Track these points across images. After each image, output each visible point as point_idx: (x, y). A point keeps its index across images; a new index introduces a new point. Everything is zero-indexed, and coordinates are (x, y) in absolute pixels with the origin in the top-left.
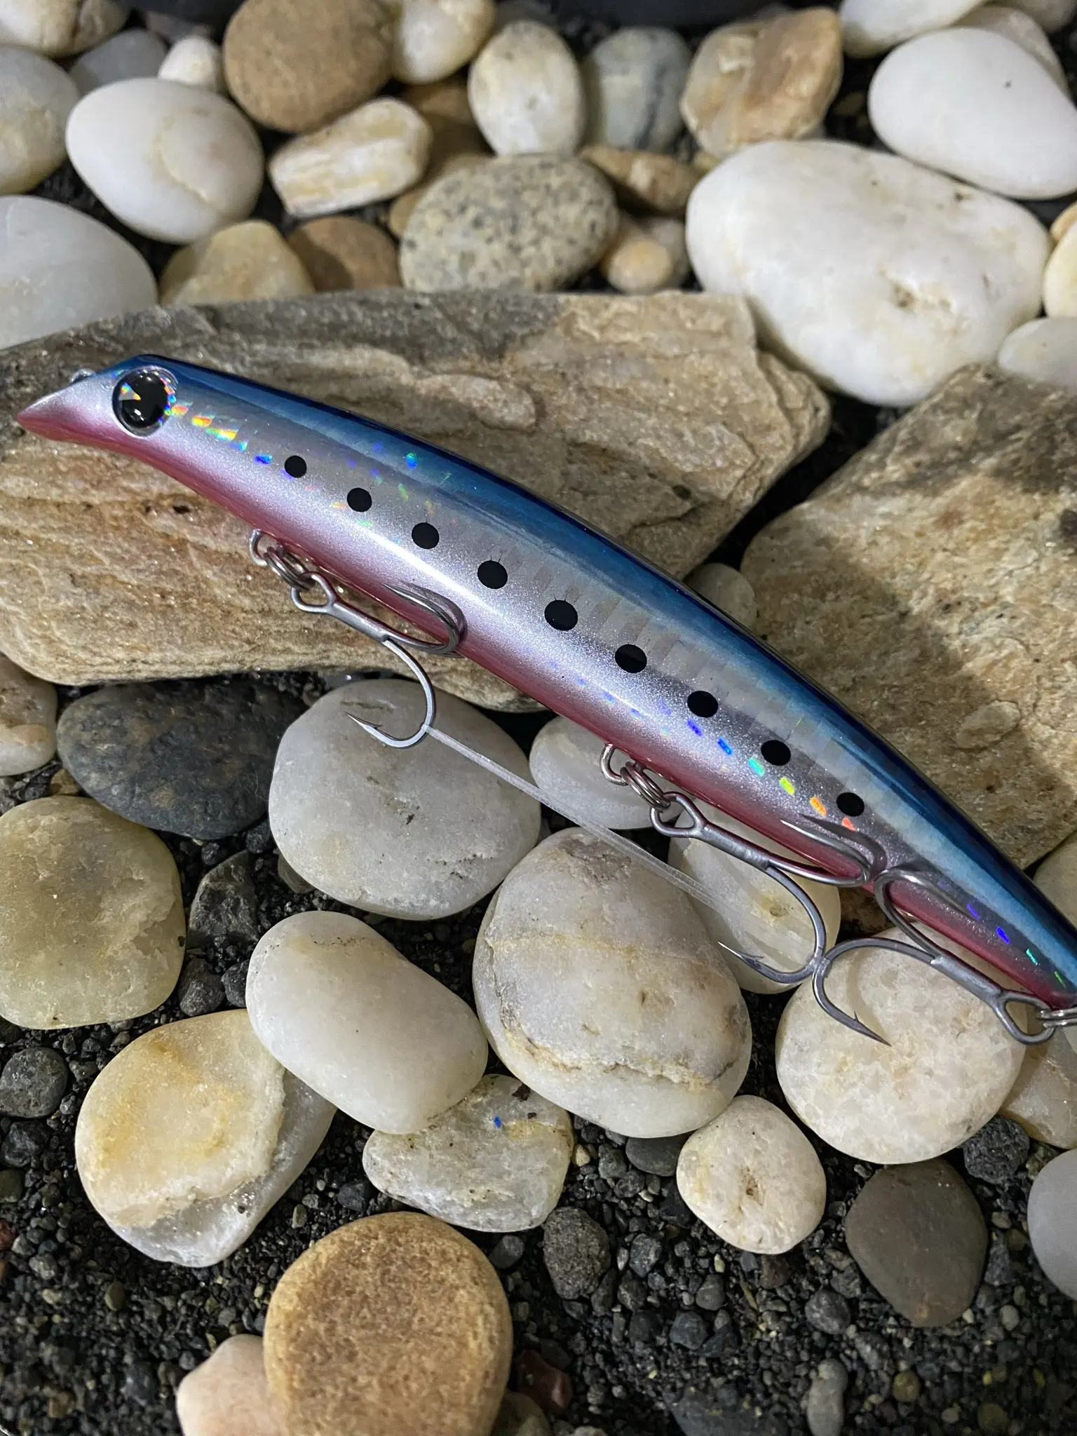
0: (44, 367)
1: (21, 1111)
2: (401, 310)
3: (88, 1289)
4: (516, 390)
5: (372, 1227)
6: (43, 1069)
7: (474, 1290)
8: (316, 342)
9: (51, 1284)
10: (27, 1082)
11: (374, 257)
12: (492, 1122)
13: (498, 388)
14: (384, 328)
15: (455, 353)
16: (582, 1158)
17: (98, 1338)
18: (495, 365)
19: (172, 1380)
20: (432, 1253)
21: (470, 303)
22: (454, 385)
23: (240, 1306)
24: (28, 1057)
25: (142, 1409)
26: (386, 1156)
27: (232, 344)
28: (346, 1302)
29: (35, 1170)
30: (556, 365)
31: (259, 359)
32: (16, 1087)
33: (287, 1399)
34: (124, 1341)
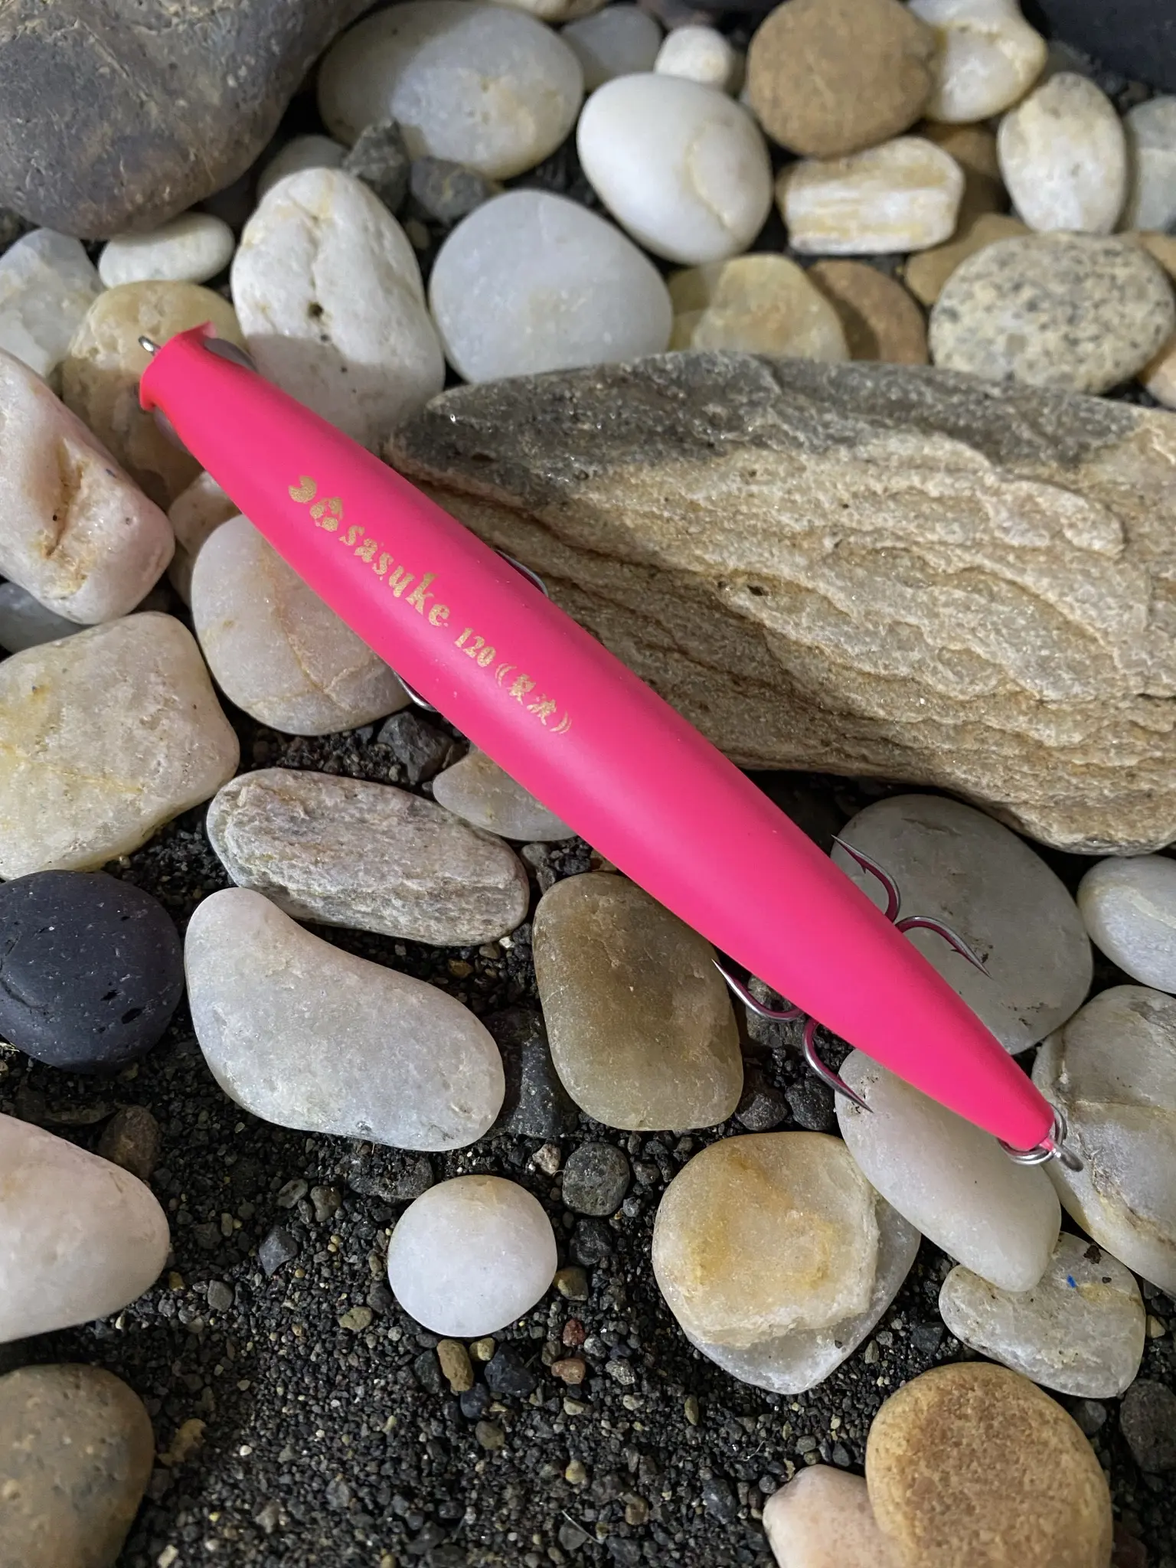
0: (602, 402)
1: (588, 1209)
2: (973, 397)
3: (666, 1399)
4: (1103, 512)
5: (968, 1377)
6: (613, 1168)
7: (1078, 1456)
8: (889, 422)
9: (630, 1390)
10: (599, 1180)
11: (900, 317)
12: (1065, 1281)
13: (1087, 506)
14: (958, 416)
15: (1033, 457)
16: (1157, 1330)
17: (675, 1450)
18: (1071, 476)
19: (753, 1502)
20: (1030, 1412)
21: (1043, 403)
22: (1040, 495)
23: (819, 1436)
24: (598, 1153)
25: (722, 1527)
26: (970, 1304)
27: (801, 409)
28: (955, 1452)
29: (604, 1271)
30: (1133, 486)
31: (831, 431)
32: (587, 1184)
33: (912, 1545)
34: (699, 1456)
